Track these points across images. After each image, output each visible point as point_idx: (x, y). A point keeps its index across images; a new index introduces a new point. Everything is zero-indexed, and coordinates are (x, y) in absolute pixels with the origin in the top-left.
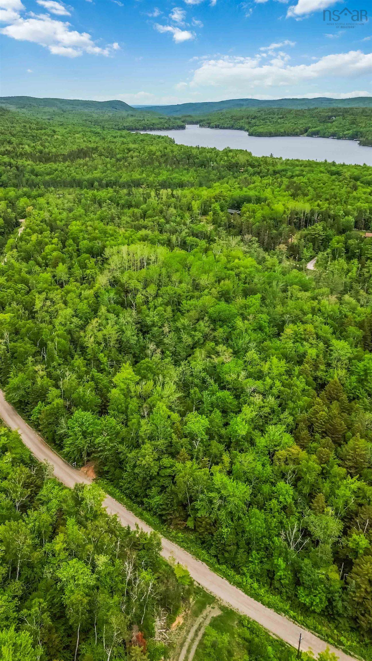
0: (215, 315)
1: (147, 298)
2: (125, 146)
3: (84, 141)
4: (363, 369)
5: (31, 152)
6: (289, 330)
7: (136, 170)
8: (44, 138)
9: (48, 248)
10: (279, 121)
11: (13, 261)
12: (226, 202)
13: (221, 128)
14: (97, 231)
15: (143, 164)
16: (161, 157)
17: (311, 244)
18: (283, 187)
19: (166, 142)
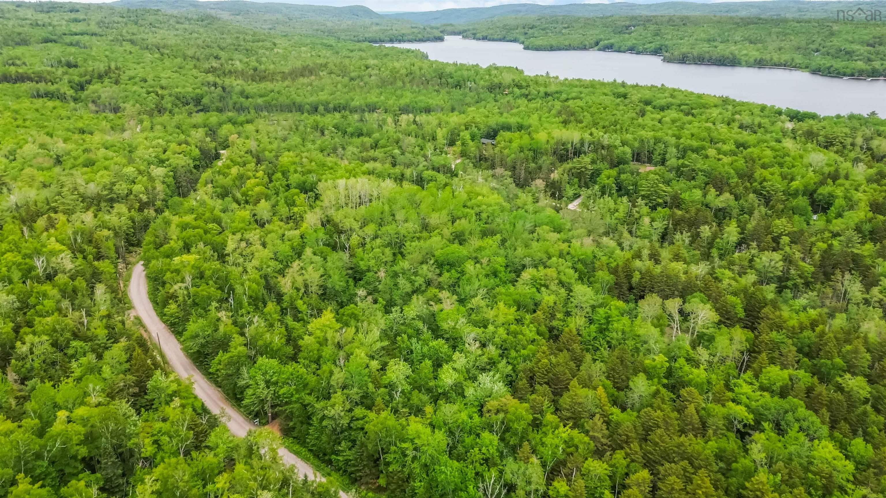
0: (442, 258)
1: (364, 238)
2: (363, 62)
3: (312, 56)
4: (604, 316)
5: (243, 70)
6: (526, 275)
7: (372, 91)
8: (261, 51)
9: (250, 183)
10: (563, 31)
11: (206, 198)
12: (479, 129)
13: (489, 40)
14: (313, 164)
15: (383, 84)
16: (407, 75)
17: (576, 180)
18: (554, 112)
19: (416, 57)
